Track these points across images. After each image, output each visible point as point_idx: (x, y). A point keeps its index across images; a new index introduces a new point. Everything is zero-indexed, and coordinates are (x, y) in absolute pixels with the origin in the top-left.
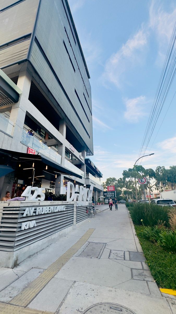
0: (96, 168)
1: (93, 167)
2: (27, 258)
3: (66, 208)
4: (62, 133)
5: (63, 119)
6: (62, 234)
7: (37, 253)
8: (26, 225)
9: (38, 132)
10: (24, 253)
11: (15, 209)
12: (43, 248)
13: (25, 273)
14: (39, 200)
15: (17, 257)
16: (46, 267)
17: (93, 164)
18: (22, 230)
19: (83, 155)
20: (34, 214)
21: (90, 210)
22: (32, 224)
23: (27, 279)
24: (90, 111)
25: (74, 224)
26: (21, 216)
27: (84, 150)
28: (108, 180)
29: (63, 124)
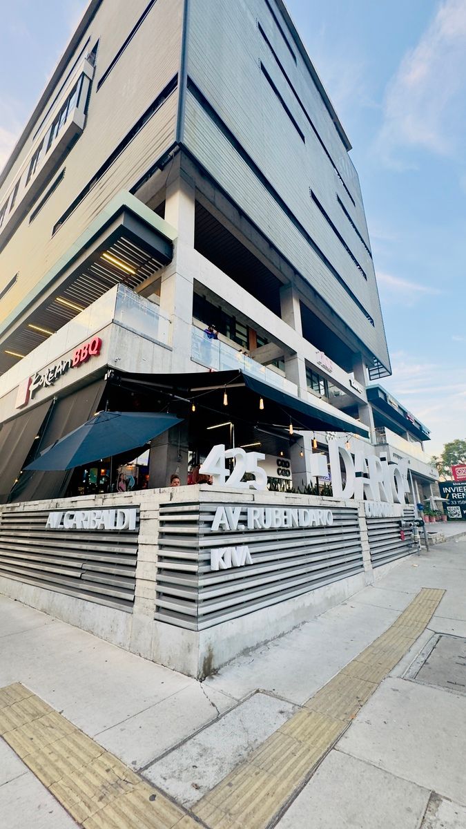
0: (405, 413)
1: (397, 409)
2: (239, 655)
3: (335, 517)
4: (290, 322)
5: (290, 285)
6: (333, 597)
7: (266, 643)
8: (223, 558)
9: (228, 334)
10: (228, 639)
11: (186, 508)
12: (281, 632)
13: (237, 703)
14: (252, 488)
15: (209, 647)
16: (301, 699)
17: (396, 401)
18: (213, 569)
19: (359, 378)
20: (243, 527)
21: (411, 531)
22: (241, 555)
23: (245, 730)
24: (366, 247)
25: (366, 568)
26: (207, 530)
27: (359, 362)
28: (450, 448)
29: (289, 297)
